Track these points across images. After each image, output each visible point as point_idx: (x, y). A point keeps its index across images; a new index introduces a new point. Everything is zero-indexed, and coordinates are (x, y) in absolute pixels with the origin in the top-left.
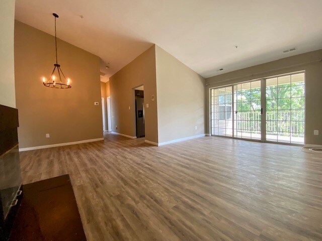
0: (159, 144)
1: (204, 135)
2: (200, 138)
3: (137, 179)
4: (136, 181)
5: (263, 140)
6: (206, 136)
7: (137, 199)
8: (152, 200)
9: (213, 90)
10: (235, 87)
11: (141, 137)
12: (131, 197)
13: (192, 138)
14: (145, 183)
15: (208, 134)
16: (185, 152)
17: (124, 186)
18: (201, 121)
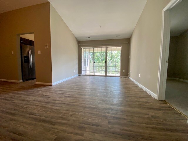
0: (53, 84)
1: (78, 75)
2: (77, 77)
3: (60, 116)
4: (62, 117)
5: (106, 76)
6: (79, 75)
7: (79, 132)
8: (91, 126)
9: (82, 49)
10: (94, 49)
11: (27, 80)
12: (71, 133)
13: (72, 77)
14: (71, 116)
15: (80, 75)
16: (77, 86)
17: (53, 126)
18: (77, 67)
